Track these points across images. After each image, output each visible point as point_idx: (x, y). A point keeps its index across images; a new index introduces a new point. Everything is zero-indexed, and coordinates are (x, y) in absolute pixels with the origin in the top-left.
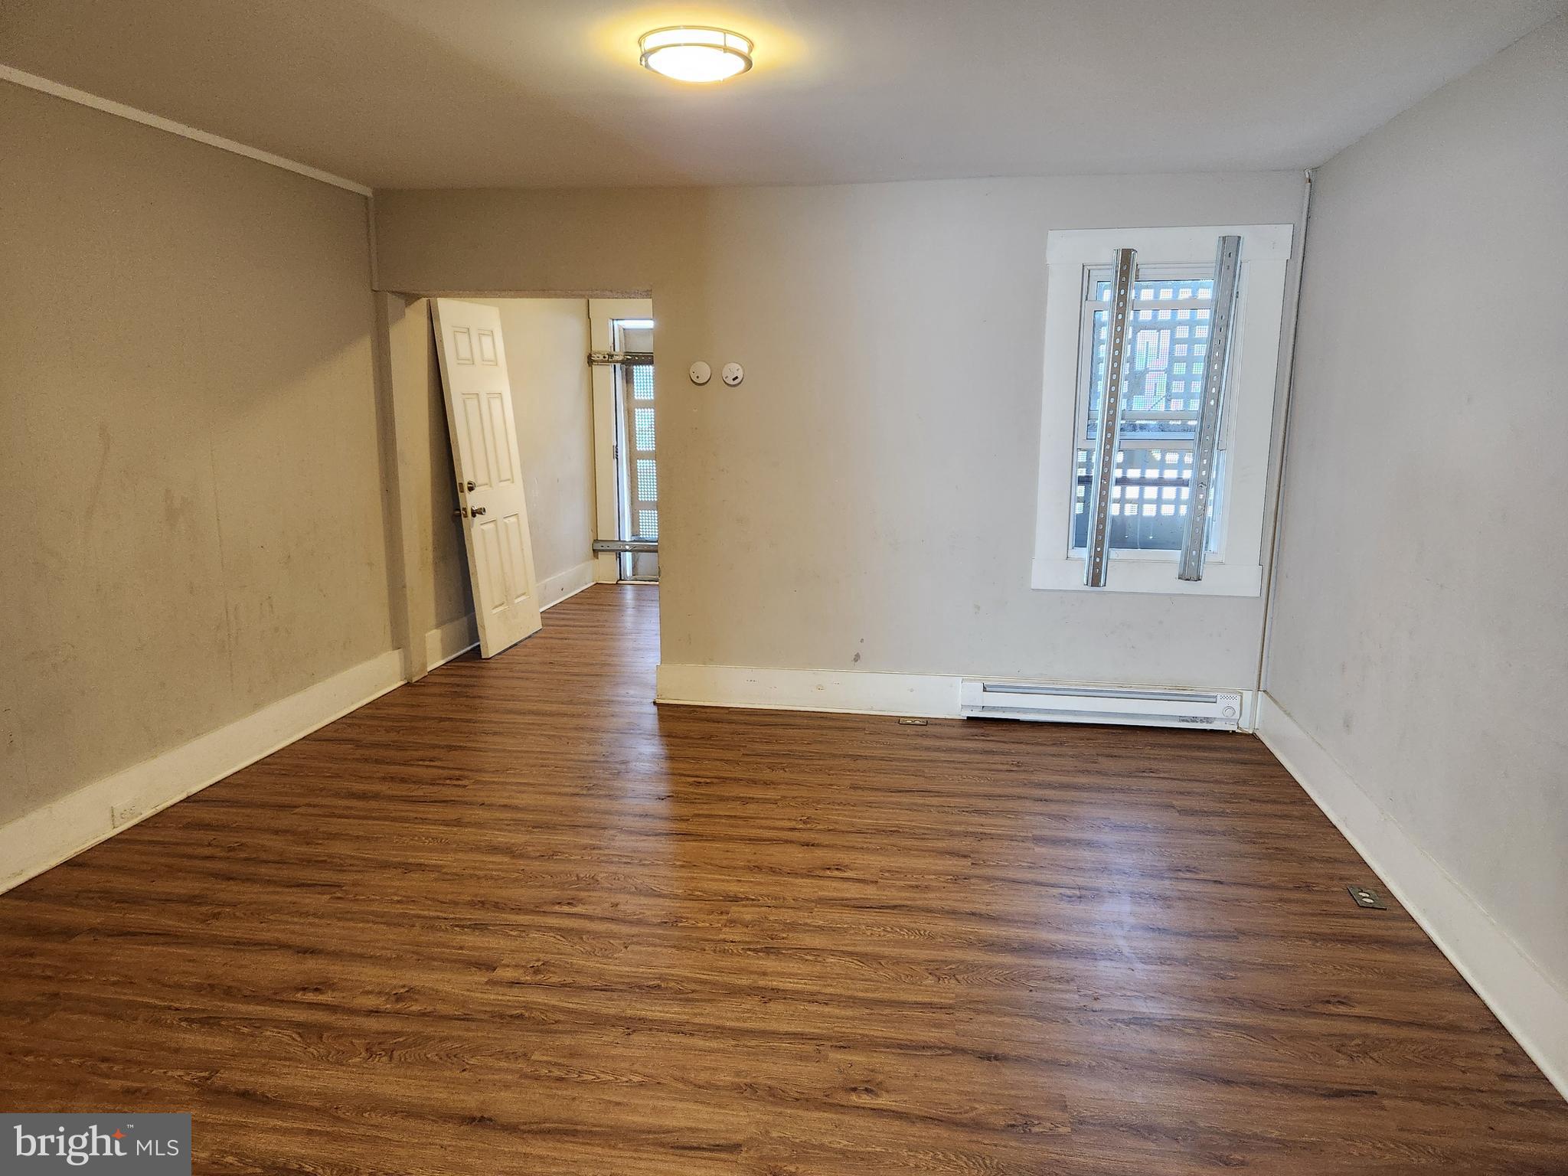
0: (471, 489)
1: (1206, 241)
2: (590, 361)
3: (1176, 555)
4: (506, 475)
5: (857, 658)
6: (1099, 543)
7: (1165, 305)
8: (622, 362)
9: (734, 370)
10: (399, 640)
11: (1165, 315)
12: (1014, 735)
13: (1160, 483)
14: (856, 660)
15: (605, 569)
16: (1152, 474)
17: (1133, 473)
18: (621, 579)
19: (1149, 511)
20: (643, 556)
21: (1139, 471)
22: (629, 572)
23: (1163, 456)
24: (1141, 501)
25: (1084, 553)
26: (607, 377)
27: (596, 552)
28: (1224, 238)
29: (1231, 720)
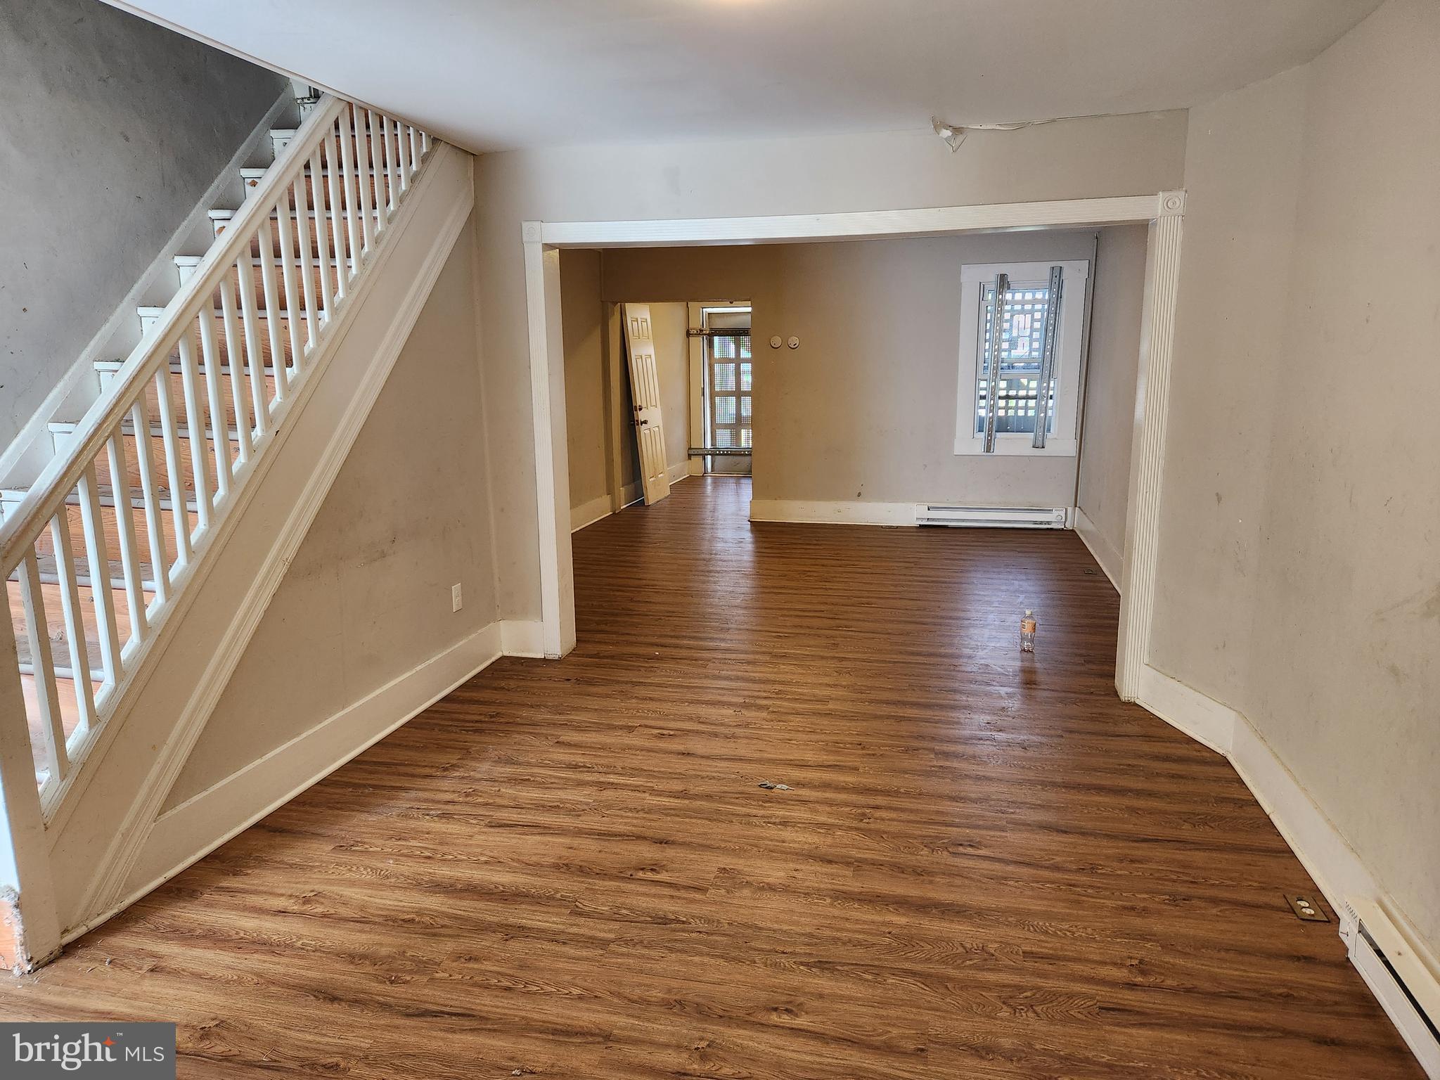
0: (640, 409)
1: (1044, 269)
2: (688, 334)
3: (1031, 435)
4: (654, 403)
5: (859, 495)
6: (990, 430)
7: (1028, 302)
8: (708, 335)
9: (794, 340)
10: (610, 491)
11: (1028, 307)
12: (943, 531)
13: (1027, 398)
14: (859, 496)
15: (695, 467)
16: (1022, 393)
17: (1012, 393)
18: (705, 473)
19: (1021, 413)
20: (718, 458)
21: (1015, 391)
22: (709, 470)
23: (1029, 383)
24: (1017, 408)
25: (982, 435)
26: (698, 343)
27: (690, 456)
28: (1053, 268)
29: (1060, 522)
